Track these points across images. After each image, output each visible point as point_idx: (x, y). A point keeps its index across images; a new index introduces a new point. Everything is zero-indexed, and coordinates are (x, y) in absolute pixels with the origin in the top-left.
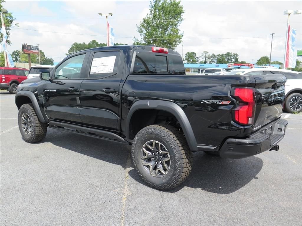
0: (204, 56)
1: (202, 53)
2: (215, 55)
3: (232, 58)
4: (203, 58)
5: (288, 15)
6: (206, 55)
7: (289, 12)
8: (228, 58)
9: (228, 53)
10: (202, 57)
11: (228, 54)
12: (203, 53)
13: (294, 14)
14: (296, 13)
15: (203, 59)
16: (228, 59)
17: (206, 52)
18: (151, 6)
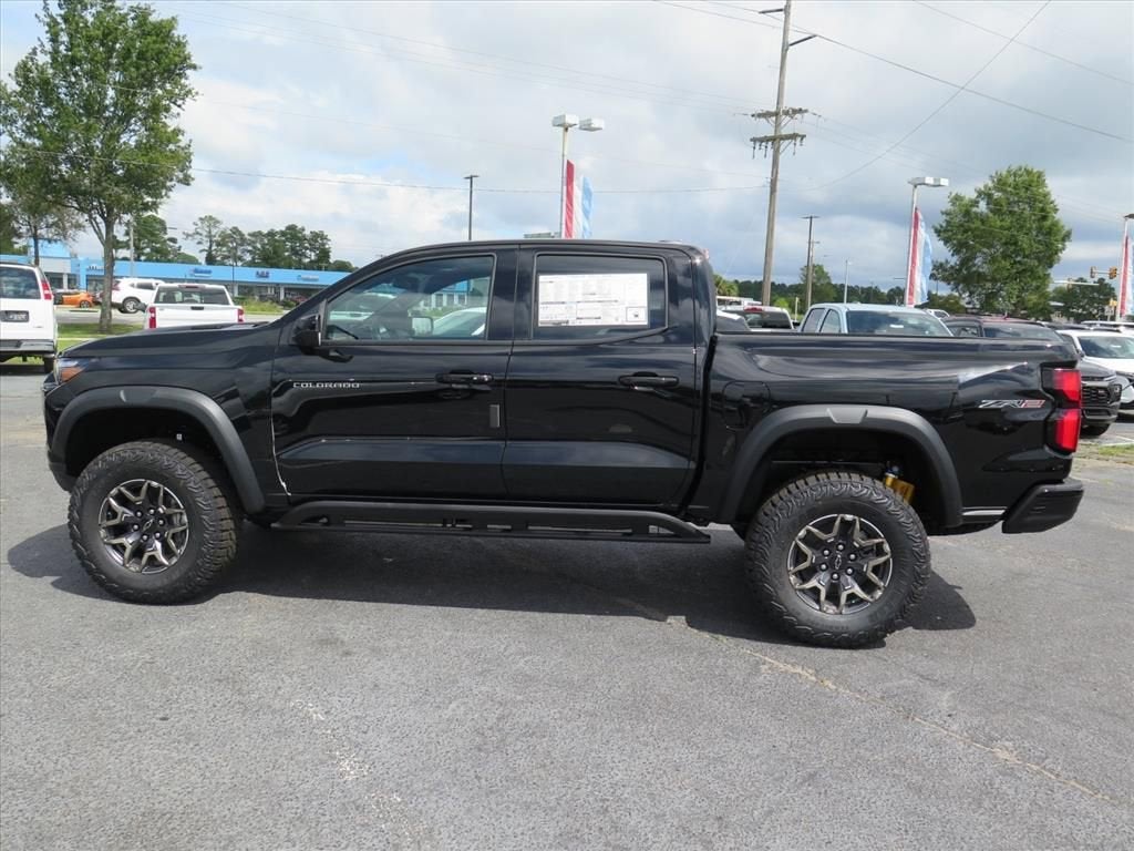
0: (205, 233)
1: (195, 224)
2: (241, 235)
3: (307, 248)
4: (199, 243)
5: (562, 129)
6: (213, 233)
7: (569, 120)
8: (293, 249)
9: (292, 228)
10: (198, 237)
11: (292, 233)
12: (199, 223)
13: (580, 128)
14: (587, 127)
15: (201, 247)
16: (294, 251)
17: (211, 221)
18: (47, 20)
